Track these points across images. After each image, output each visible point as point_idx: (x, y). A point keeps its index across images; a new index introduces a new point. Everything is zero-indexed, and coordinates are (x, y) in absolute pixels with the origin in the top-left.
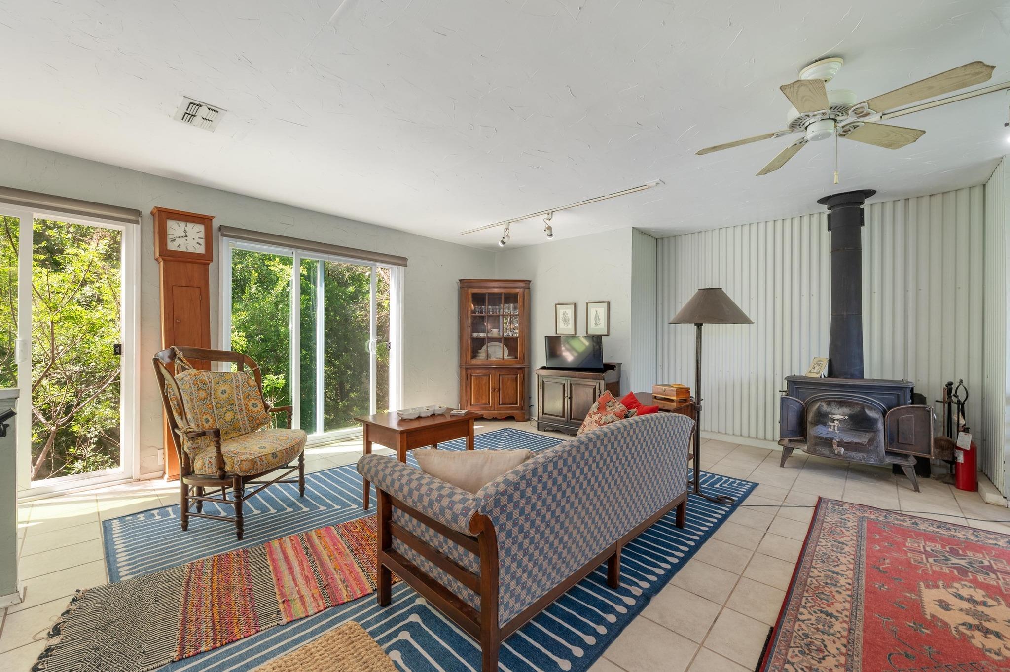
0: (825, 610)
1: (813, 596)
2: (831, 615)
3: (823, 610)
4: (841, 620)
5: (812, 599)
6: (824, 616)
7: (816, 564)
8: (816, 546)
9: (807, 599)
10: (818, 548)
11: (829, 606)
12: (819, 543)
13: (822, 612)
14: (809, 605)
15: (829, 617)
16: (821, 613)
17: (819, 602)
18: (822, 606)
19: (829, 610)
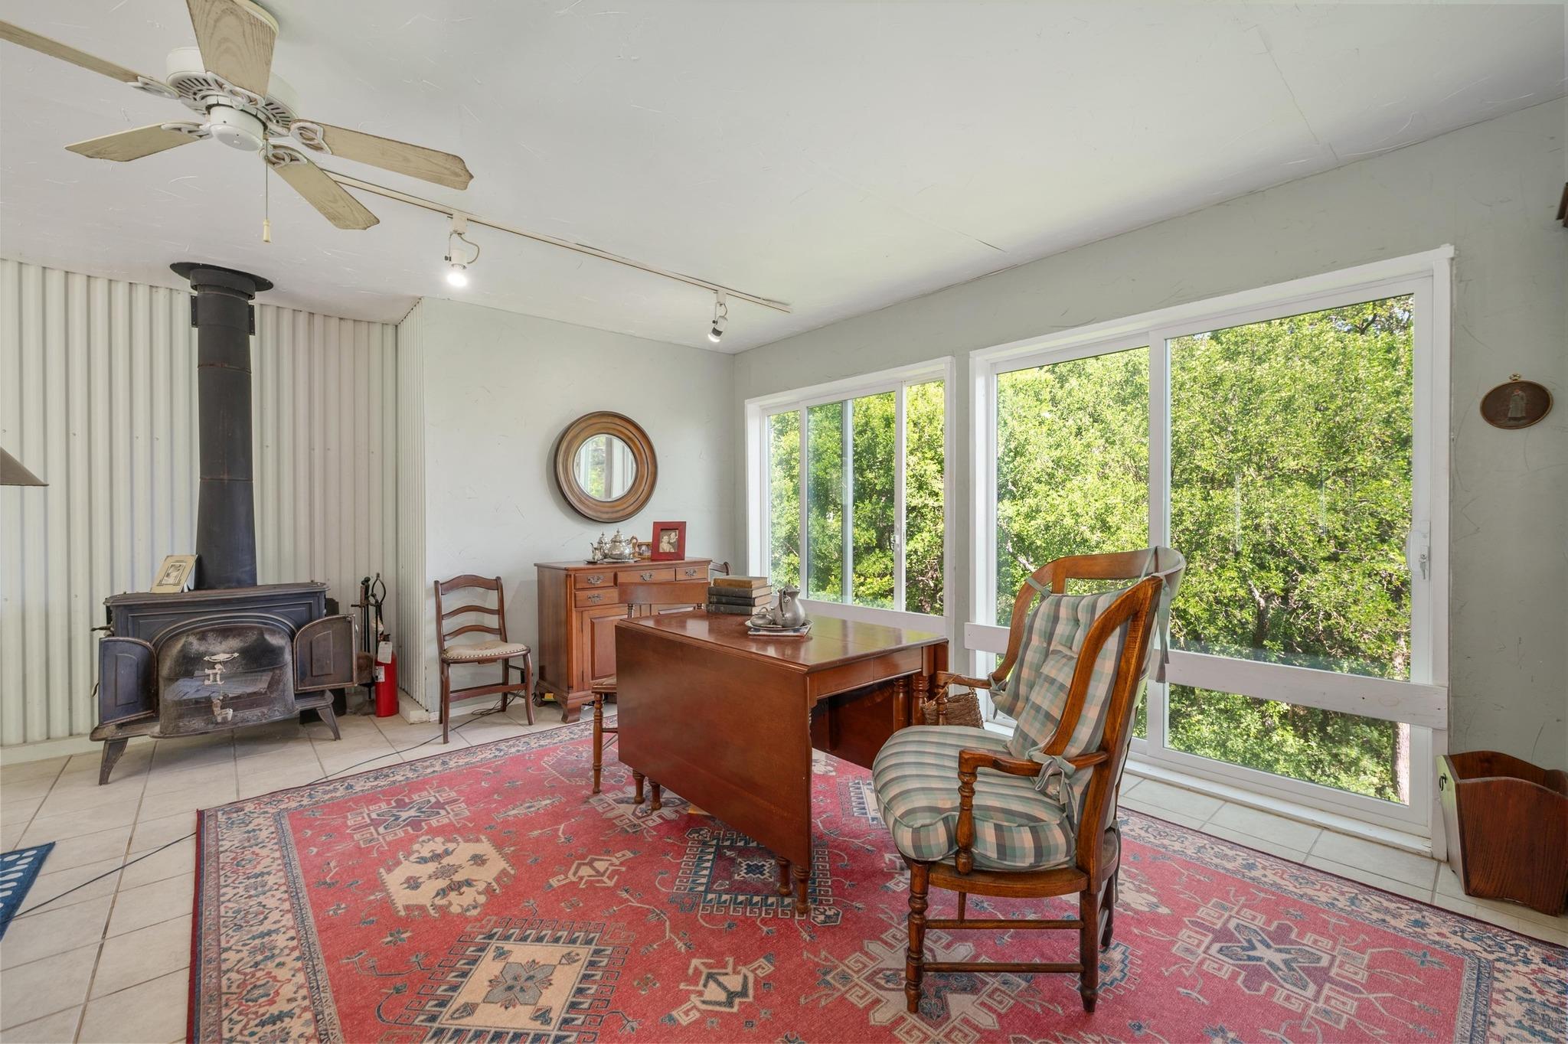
0: (267, 1016)
1: (241, 1004)
2: (280, 1017)
3: (264, 1018)
4: (297, 1011)
5: (240, 1014)
6: (268, 1028)
7: (228, 942)
8: (219, 906)
9: (231, 1020)
10: (222, 909)
11: (272, 1002)
12: (222, 899)
13: (262, 1024)
14: (238, 1028)
15: (278, 1022)
16: (263, 1026)
17: (254, 1009)
18: (262, 1011)
19: (274, 1010)
